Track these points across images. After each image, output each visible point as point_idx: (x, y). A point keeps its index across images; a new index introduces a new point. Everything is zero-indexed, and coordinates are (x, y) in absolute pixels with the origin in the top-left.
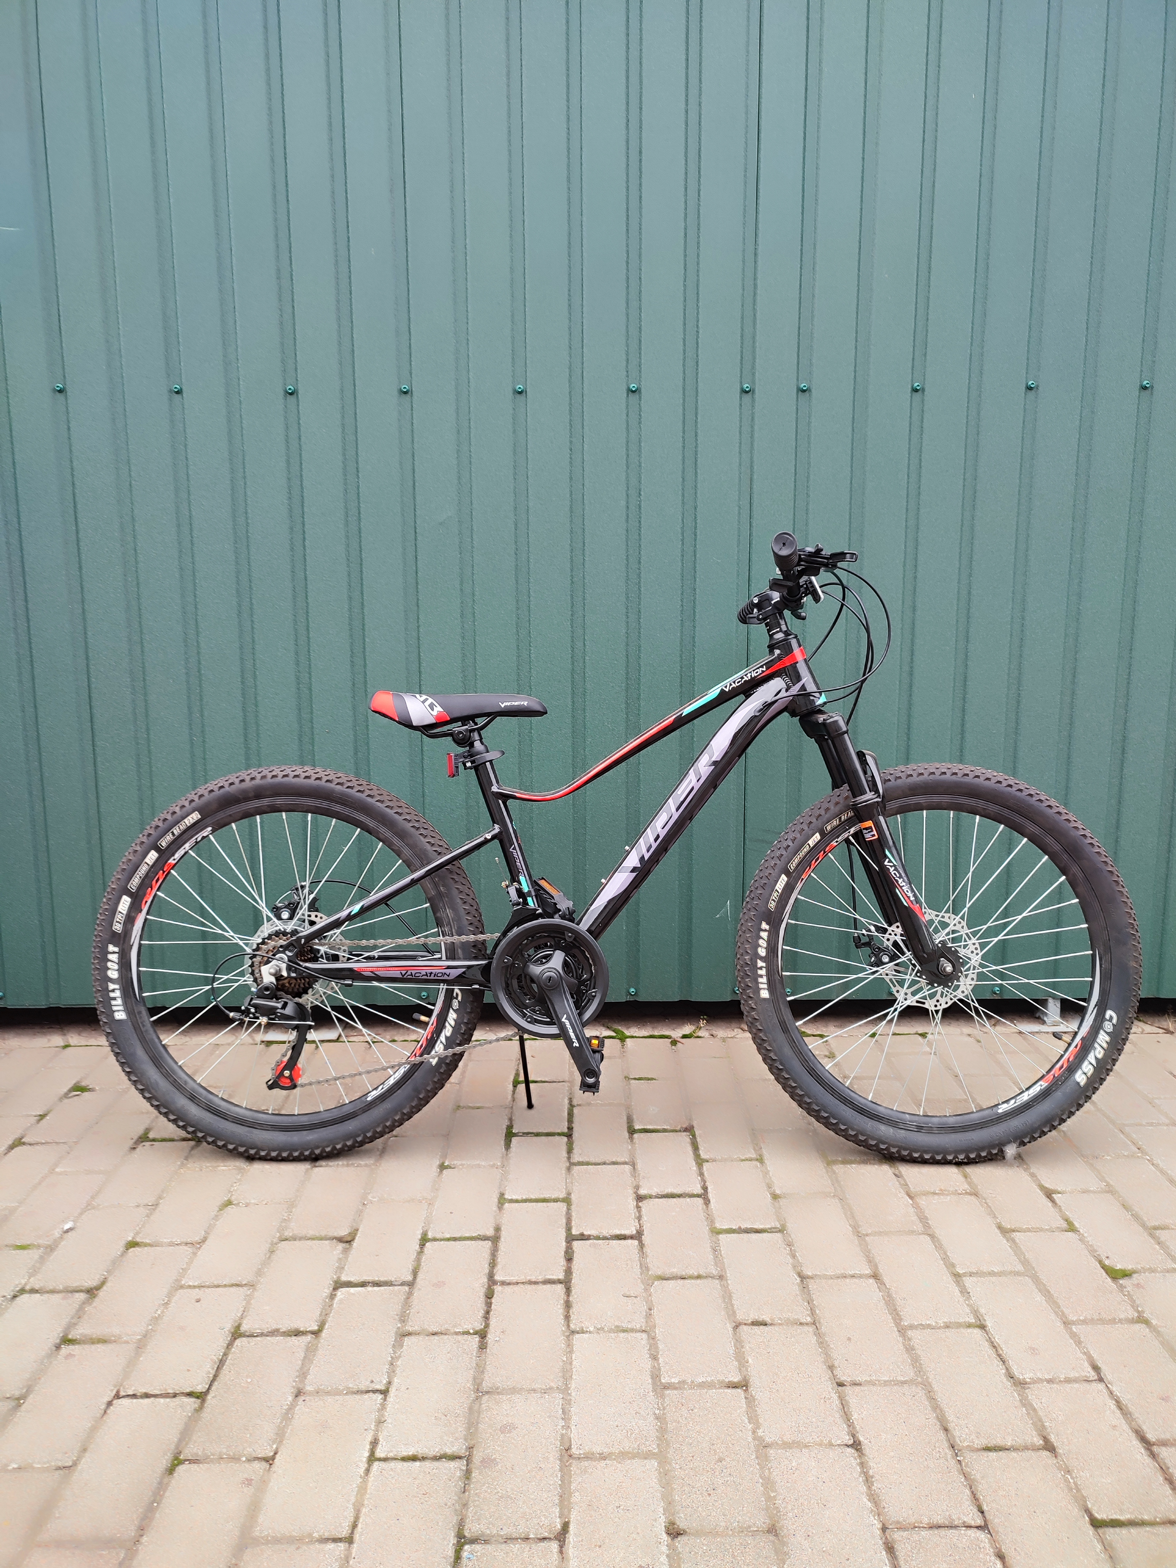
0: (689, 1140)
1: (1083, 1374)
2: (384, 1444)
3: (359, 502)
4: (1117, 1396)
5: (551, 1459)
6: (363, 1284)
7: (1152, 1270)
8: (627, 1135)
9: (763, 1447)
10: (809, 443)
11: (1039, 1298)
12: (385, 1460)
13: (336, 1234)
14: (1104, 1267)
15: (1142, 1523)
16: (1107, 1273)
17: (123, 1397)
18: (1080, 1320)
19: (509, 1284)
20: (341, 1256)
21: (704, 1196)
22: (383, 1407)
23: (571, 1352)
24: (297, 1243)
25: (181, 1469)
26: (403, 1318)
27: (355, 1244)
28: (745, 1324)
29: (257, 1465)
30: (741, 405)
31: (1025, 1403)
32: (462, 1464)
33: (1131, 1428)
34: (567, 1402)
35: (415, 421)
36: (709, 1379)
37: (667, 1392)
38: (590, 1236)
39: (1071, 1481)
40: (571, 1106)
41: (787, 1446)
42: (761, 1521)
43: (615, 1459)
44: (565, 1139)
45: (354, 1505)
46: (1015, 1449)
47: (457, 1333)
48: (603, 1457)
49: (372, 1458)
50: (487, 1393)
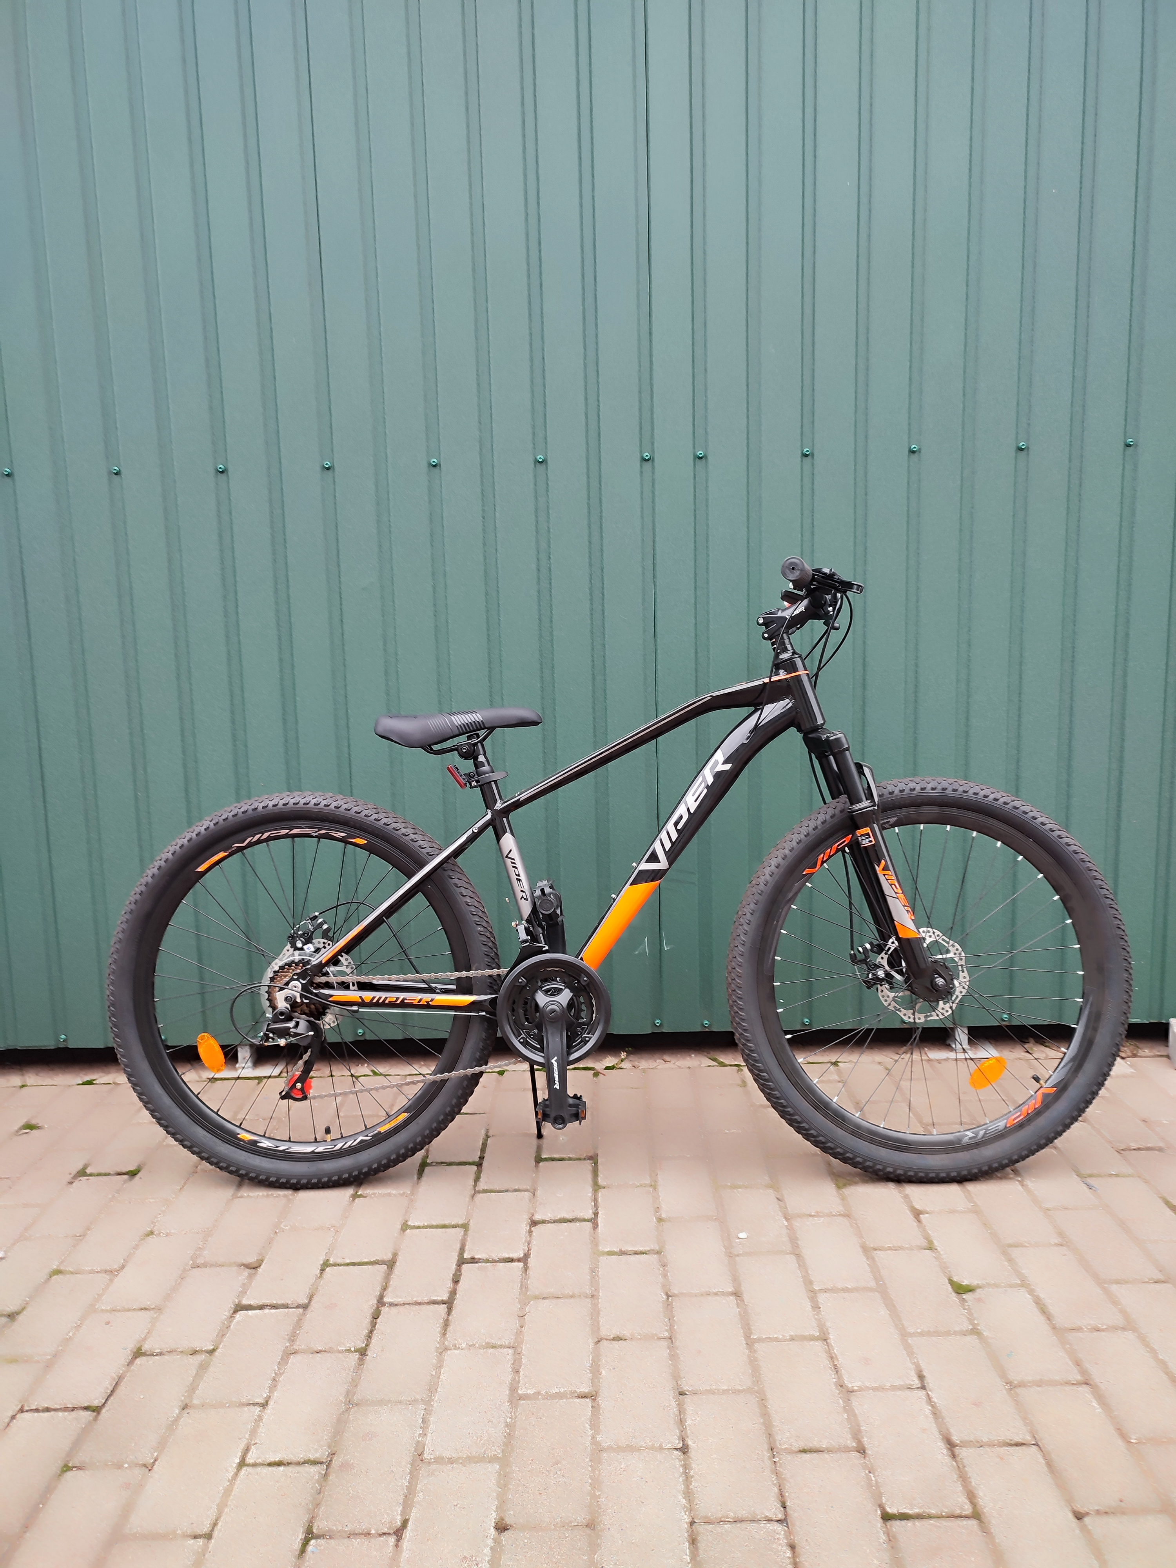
0: (590, 1168)
1: (908, 1382)
2: (255, 1451)
3: (287, 571)
4: (934, 1402)
5: (404, 1463)
6: (261, 1307)
7: (996, 1286)
8: (533, 1163)
9: (598, 1450)
10: (707, 506)
11: (883, 1312)
12: (254, 1465)
13: (245, 1262)
14: (951, 1282)
15: (930, 1517)
16: (952, 1287)
17: (27, 1411)
18: (918, 1333)
19: (396, 1305)
20: (246, 1281)
21: (594, 1221)
22: (260, 1418)
23: (441, 1367)
24: (207, 1270)
25: (69, 1474)
26: (293, 1338)
27: (260, 1270)
28: (607, 1339)
29: (137, 1471)
30: (641, 472)
31: (848, 1408)
32: (322, 1469)
33: (940, 1432)
34: (428, 1412)
35: (337, 495)
36: (562, 1390)
37: (522, 1402)
38: (480, 1259)
39: (873, 1479)
40: (487, 1136)
41: (619, 1449)
42: (582, 1517)
43: (461, 1463)
44: (475, 1168)
45: (218, 1505)
46: (829, 1451)
47: (339, 1352)
48: (451, 1461)
49: (242, 1464)
50: (357, 1404)
